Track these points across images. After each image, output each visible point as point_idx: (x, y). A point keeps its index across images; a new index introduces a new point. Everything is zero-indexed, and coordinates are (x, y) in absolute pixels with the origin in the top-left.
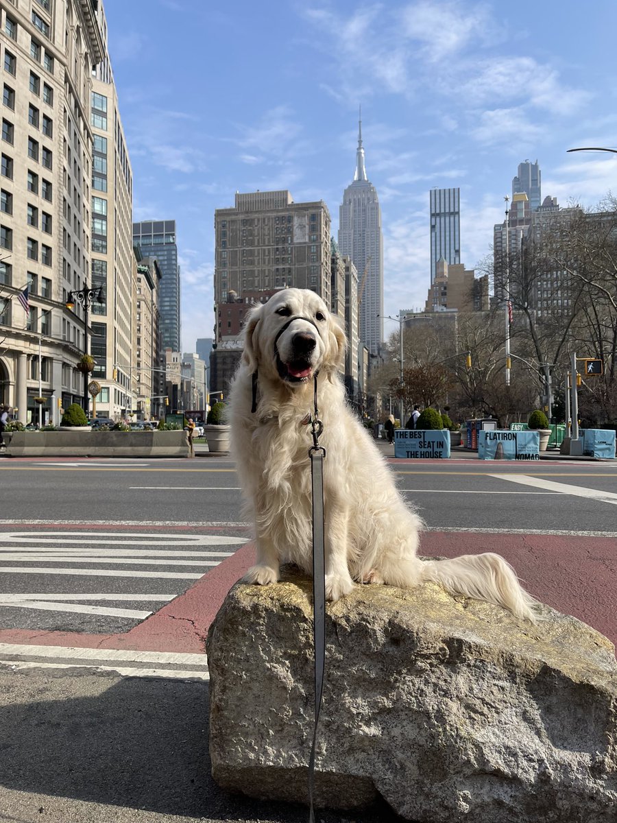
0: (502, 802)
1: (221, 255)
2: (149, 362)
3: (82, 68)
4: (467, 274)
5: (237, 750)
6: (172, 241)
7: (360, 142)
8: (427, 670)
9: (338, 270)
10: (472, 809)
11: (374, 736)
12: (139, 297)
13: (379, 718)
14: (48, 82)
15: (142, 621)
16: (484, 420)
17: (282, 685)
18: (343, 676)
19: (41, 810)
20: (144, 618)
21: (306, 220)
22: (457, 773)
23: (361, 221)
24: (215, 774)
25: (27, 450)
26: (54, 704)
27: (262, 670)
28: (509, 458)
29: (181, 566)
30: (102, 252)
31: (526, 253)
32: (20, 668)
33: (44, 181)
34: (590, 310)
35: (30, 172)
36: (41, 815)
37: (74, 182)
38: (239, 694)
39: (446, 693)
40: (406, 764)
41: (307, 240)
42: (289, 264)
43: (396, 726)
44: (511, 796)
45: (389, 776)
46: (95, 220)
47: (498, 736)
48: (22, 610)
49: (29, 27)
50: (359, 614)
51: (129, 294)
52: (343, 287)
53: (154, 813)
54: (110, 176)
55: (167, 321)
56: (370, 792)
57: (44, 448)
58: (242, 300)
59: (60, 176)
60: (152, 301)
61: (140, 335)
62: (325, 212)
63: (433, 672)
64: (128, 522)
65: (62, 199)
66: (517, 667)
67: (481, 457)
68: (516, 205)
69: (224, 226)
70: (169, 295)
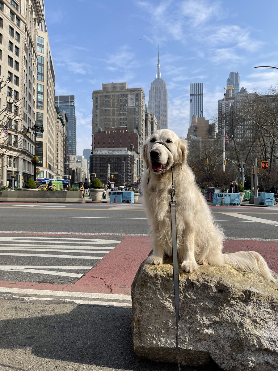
0: (269, 363)
1: (95, 112)
2: (62, 159)
3: (33, 25)
4: (206, 122)
5: (147, 339)
6: (73, 104)
7: (159, 61)
8: (235, 305)
9: (148, 119)
10: (255, 366)
11: (210, 334)
12: (58, 130)
13: (212, 326)
14: (17, 31)
15: (79, 279)
16: (215, 188)
17: (168, 310)
18: (197, 307)
19: (56, 367)
20: (80, 277)
21: (134, 96)
22: (249, 350)
23: (159, 97)
24: (135, 350)
25: (9, 199)
26: (50, 317)
27: (159, 303)
28: (227, 205)
29: (91, 253)
30: (41, 109)
31: (232, 113)
32: (30, 300)
33: (15, 76)
34: (261, 139)
35: (9, 72)
36: (57, 369)
37: (29, 77)
38: (148, 314)
39: (244, 315)
40: (225, 346)
41: (134, 105)
42: (126, 116)
43: (220, 329)
44: (273, 360)
45: (217, 351)
46: (38, 94)
47: (267, 334)
48: (24, 273)
49: (9, 5)
50: (203, 279)
51: (53, 129)
52: (150, 127)
53: (108, 368)
54: (45, 74)
55: (70, 141)
56: (207, 358)
57: (16, 198)
58: (104, 132)
59: (22, 74)
60: (64, 132)
61: (58, 147)
62: (142, 93)
63: (238, 305)
64: (63, 233)
65: (23, 85)
66: (275, 303)
67: (215, 205)
68: (228, 91)
69: (97, 98)
70: (71, 129)
